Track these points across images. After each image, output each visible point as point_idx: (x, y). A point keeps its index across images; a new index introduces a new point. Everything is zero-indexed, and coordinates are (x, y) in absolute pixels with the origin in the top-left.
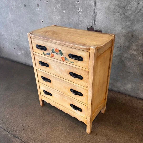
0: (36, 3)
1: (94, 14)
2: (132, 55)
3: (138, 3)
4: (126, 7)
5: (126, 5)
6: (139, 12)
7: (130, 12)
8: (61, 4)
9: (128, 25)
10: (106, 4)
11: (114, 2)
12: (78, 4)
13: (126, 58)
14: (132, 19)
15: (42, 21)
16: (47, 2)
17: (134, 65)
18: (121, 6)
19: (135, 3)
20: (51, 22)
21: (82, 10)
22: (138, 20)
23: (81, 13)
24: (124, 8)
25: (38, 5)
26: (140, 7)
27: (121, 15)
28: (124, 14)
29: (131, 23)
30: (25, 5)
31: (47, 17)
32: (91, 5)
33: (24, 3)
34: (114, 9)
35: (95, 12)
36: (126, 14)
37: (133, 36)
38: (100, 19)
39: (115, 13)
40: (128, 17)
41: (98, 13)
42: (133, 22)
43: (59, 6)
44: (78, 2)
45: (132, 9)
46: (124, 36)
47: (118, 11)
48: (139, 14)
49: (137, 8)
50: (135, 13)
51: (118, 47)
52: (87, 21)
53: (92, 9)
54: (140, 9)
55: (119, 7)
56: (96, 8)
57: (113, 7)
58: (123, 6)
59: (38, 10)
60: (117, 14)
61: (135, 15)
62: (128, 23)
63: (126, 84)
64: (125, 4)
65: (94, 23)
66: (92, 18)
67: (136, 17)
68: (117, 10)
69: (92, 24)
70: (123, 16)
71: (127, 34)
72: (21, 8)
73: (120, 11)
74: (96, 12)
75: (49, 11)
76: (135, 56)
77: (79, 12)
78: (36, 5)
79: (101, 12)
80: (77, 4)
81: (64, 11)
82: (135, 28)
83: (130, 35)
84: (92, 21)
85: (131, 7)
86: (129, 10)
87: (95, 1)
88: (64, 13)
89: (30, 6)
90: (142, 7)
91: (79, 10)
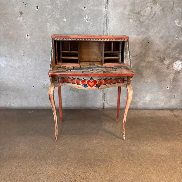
0: (17, 10)
1: (106, 22)
2: (149, 62)
3: (152, 8)
4: (140, 13)
5: (141, 11)
7: (144, 18)
8: (61, 11)
9: (143, 32)
10: (119, 10)
11: (128, 8)
12: (85, 10)
13: (142, 67)
14: (147, 24)
16: (37, 8)
17: (151, 73)
18: (135, 11)
19: (149, 9)
20: (42, 35)
21: (90, 18)
22: (152, 25)
23: (88, 21)
24: (139, 13)
25: (21, 13)
26: (154, 12)
27: (135, 21)
28: (139, 20)
29: (146, 29)
31: (37, 29)
32: (102, 11)
34: (129, 15)
35: (106, 19)
36: (140, 20)
37: (148, 42)
38: (113, 27)
39: (129, 19)
40: (143, 23)
41: (110, 19)
42: (148, 28)
43: (57, 14)
44: (85, 8)
45: (146, 14)
46: (140, 43)
47: (132, 17)
48: (153, 19)
49: (150, 14)
50: (149, 19)
51: (134, 56)
52: (97, 30)
53: (103, 16)
54: (153, 14)
55: (134, 13)
56: (108, 15)
57: (127, 13)
58: (137, 12)
59: (20, 19)
60: (131, 21)
61: (150, 20)
62: (143, 29)
63: (144, 97)
64: (140, 9)
65: (105, 32)
66: (104, 26)
67: (150, 23)
68: (131, 16)
69: (104, 33)
70: (138, 22)
71: (143, 40)
73: (135, 17)
74: (108, 20)
75: (40, 20)
76: (151, 63)
77: (86, 20)
78: (18, 13)
79: (114, 19)
81: (65, 20)
82: (150, 33)
83: (145, 41)
84: (104, 30)
85: (145, 12)
86: (144, 15)
87: (107, 7)
88: (64, 22)
89: (4, 14)
90: (156, 12)
91: (87, 17)
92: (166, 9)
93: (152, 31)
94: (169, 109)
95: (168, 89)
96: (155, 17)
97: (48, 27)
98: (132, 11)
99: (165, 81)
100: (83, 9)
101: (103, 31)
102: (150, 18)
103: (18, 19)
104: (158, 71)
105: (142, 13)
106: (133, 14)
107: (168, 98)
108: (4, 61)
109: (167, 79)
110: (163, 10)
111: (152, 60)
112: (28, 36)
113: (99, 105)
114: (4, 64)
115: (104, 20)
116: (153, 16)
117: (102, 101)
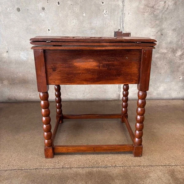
0: (40, 6)
1: (122, 16)
2: (162, 53)
3: (165, 2)
4: (154, 7)
5: (155, 5)
6: (166, 11)
7: (158, 11)
8: (80, 6)
9: (157, 24)
10: (135, 5)
11: (143, 2)
12: (103, 5)
13: (157, 58)
14: (160, 17)
15: (48, 29)
16: (59, 4)
17: (165, 64)
18: (150, 6)
19: (163, 3)
20: (63, 29)
21: (107, 12)
22: (166, 18)
23: (106, 15)
24: (153, 7)
25: (43, 9)
26: (167, 6)
27: (150, 14)
28: (153, 13)
29: (160, 22)
30: (19, 10)
31: (58, 24)
32: (119, 6)
33: (17, 7)
34: (144, 9)
35: (123, 13)
37: (162, 34)
39: (144, 13)
40: (157, 16)
41: (127, 13)
42: (161, 20)
43: (77, 9)
44: (103, 3)
45: (160, 8)
46: (154, 36)
47: (147, 11)
49: (164, 7)
52: (114, 24)
53: (120, 10)
54: (166, 8)
56: (124, 9)
57: (142, 7)
59: (42, 14)
60: (146, 14)
61: (163, 13)
62: (157, 22)
63: (158, 87)
64: (154, 3)
65: (122, 25)
66: (120, 20)
67: (164, 16)
68: (146, 9)
69: (120, 27)
70: (152, 15)
71: (157, 33)
72: (10, 14)
73: (149, 11)
74: (125, 14)
75: (60, 15)
76: (165, 54)
77: (104, 15)
78: (40, 8)
79: (130, 13)
80: (101, 5)
81: (84, 15)
82: (164, 26)
83: (159, 33)
84: (120, 23)
85: (159, 6)
86: (158, 9)
87: (123, 2)
88: (83, 16)
89: (28, 10)
90: (168, 6)
91: (105, 12)
92: (178, 3)
93: (165, 23)
94: (182, 99)
95: (181, 78)
96: (168, 11)
97: (68, 22)
98: (147, 6)
99: (178, 71)
100: (102, 4)
101: (120, 25)
102: (164, 11)
103: (41, 14)
104: (171, 62)
105: (156, 7)
106: (148, 8)
107: (181, 87)
108: (25, 55)
109: (180, 69)
110: (175, 3)
111: (165, 51)
112: (49, 30)
113: (115, 96)
114: (25, 57)
115: (120, 14)
116: (166, 9)
117: (118, 92)
